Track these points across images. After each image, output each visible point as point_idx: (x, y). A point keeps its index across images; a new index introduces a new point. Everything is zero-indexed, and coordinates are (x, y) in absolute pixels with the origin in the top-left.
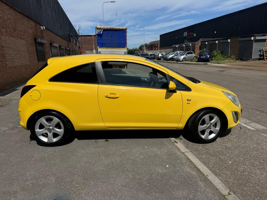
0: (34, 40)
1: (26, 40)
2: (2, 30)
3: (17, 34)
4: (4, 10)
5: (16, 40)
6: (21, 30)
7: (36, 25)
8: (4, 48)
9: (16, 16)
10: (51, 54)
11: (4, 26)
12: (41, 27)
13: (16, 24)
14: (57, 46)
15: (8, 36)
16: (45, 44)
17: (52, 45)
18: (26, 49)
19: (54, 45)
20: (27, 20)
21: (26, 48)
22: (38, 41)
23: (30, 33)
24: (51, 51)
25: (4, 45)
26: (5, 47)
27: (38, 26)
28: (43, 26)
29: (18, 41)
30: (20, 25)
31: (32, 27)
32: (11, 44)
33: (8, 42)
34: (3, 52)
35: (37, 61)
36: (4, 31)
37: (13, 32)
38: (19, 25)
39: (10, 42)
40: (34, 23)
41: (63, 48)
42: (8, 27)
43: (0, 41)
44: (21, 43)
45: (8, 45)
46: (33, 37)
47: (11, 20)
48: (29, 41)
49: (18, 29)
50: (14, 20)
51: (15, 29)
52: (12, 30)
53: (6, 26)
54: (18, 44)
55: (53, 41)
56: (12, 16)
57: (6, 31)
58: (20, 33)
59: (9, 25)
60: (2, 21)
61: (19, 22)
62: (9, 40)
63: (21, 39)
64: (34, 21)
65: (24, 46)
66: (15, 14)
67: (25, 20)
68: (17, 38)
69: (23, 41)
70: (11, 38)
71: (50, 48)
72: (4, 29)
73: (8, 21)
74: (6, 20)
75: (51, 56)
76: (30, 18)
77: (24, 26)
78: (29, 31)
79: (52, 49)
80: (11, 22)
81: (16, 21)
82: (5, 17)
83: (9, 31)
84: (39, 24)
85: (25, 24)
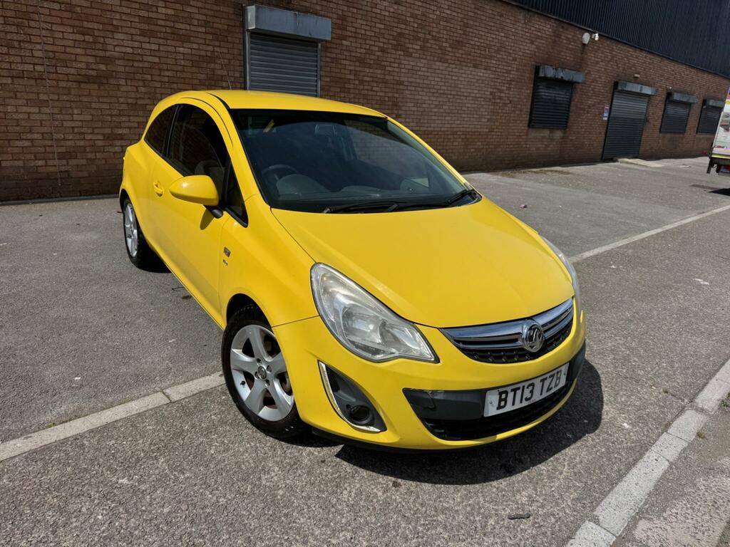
0: (534, 71)
1: (496, 71)
2: (410, 46)
3: (464, 56)
5: (454, 70)
6: (485, 45)
7: (561, 30)
8: (402, 87)
9: (476, 11)
10: (606, 115)
11: (420, 35)
12: (583, 35)
13: (468, 29)
14: (647, 90)
15: (425, 59)
16: (578, 83)
17: (620, 88)
18: (488, 93)
19: (628, 89)
20: (521, 17)
21: (490, 90)
22: (542, 75)
23: (521, 54)
24: (611, 108)
25: (402, 79)
26: (405, 83)
27: (569, 33)
28: (591, 33)
29: (461, 71)
30: (483, 34)
31: (538, 37)
32: (430, 78)
33: (420, 73)
34: (397, 95)
35: (527, 128)
36: (418, 47)
37: (449, 49)
38: (481, 33)
39: (429, 74)
40: (554, 25)
41: (684, 100)
42: (435, 38)
43: (397, 70)
44: (470, 76)
45: (418, 81)
46: (533, 63)
47: (453, 21)
48: (508, 72)
49: (472, 42)
50: (465, 21)
51: (459, 42)
52: (447, 45)
53: (428, 37)
54: (461, 79)
55: (636, 75)
56: (459, 11)
57: (422, 48)
58: (479, 51)
59: (439, 33)
60: (416, 25)
61: (483, 25)
62: (426, 69)
63: (474, 67)
64: (553, 21)
65: (483, 85)
66: (473, 6)
67: (512, 18)
68: (460, 65)
69: (481, 73)
70: (438, 63)
71: (610, 95)
72: (419, 43)
73: (441, 23)
74: (433, 22)
75: (606, 119)
76: (537, 13)
77: (503, 35)
78: (522, 47)
79: (614, 101)
80: (452, 26)
81: (471, 22)
82: (431, 16)
83: (437, 47)
84: (576, 26)
85: (507, 28)
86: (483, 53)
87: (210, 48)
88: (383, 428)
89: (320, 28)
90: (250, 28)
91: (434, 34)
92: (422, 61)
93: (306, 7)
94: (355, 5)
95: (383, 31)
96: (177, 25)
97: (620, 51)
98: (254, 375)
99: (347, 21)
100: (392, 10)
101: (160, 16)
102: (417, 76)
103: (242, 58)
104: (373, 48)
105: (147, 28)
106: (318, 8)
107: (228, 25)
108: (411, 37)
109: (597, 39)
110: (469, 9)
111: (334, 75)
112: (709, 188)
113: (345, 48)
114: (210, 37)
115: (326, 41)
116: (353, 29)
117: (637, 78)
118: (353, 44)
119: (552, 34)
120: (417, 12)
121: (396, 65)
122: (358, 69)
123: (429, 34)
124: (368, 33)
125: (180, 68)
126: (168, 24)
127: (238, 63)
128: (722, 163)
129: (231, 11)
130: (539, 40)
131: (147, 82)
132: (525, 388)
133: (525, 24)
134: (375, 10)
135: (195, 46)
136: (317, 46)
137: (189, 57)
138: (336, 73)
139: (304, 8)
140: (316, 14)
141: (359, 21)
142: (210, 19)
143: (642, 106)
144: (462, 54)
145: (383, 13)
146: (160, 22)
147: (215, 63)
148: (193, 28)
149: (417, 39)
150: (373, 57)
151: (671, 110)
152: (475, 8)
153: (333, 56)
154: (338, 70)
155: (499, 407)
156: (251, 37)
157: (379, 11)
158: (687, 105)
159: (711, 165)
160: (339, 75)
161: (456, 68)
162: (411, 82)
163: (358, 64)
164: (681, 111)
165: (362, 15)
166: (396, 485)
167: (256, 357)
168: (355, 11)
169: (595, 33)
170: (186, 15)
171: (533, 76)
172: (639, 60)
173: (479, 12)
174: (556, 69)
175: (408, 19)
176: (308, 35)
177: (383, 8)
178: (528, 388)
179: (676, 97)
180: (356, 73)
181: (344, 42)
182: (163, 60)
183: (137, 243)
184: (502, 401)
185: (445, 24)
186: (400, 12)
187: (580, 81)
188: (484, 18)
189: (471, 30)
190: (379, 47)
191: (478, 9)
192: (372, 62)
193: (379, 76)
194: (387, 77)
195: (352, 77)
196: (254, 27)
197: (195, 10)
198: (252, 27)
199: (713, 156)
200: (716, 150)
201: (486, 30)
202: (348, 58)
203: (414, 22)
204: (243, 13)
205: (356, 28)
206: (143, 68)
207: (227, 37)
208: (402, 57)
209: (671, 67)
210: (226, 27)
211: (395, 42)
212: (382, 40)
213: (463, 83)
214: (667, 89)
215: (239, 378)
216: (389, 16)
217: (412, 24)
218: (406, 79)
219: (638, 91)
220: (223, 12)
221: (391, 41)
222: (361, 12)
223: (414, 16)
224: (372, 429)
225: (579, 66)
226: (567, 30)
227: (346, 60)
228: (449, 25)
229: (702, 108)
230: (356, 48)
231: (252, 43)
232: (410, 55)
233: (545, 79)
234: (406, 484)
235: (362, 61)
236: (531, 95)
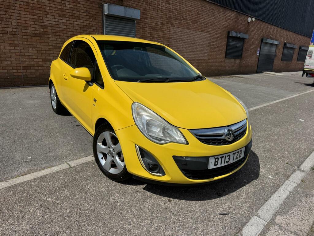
0: (227, 33)
1: (211, 34)
2: (174, 22)
3: (197, 27)
4: (185, 2)
5: (193, 33)
6: (206, 22)
7: (239, 16)
8: (171, 40)
9: (202, 7)
10: (258, 53)
11: (178, 17)
12: (248, 19)
13: (199, 15)
14: (276, 42)
15: (181, 28)
16: (246, 39)
17: (264, 41)
19: (267, 42)
20: (222, 10)
21: (208, 42)
22: (231, 35)
23: (222, 26)
24: (260, 50)
25: (171, 36)
26: (172, 38)
27: (242, 18)
28: (252, 18)
29: (196, 33)
30: (205, 17)
32: (183, 36)
33: (178, 34)
35: (224, 58)
36: (178, 23)
37: (191, 24)
39: (182, 34)
40: (236, 14)
41: (291, 47)
42: (185, 19)
43: (168, 32)
44: (200, 36)
45: (177, 37)
46: (227, 30)
47: (192, 12)
48: (216, 34)
49: (201, 21)
50: (198, 12)
51: (195, 21)
52: (190, 22)
53: (182, 18)
54: (196, 37)
55: (271, 36)
56: (195, 7)
57: (179, 23)
58: (203, 25)
59: (186, 17)
60: (177, 13)
61: (205, 14)
62: (181, 32)
63: (202, 32)
64: (235, 12)
65: (206, 39)
66: (201, 5)
67: (218, 11)
68: (196, 31)
69: (205, 34)
70: (186, 30)
71: (260, 44)
72: (178, 21)
73: (188, 12)
74: (184, 12)
75: (258, 55)
76: (228, 9)
77: (214, 18)
78: (222, 23)
79: (262, 47)
80: (192, 14)
81: (200, 12)
82: (183, 9)
83: (186, 23)
84: (245, 15)
85: (215, 15)
86: (206, 25)
87: (88, 22)
88: (164, 174)
89: (136, 14)
90: (105, 14)
91: (184, 17)
92: (179, 28)
93: (129, 5)
94: (151, 5)
95: (163, 16)
96: (74, 12)
97: (264, 26)
98: (107, 154)
99: (147, 11)
100: (166, 7)
101: (67, 8)
102: (177, 35)
103: (102, 27)
104: (158, 23)
105: (61, 13)
106: (135, 5)
107: (96, 12)
108: (175, 19)
109: (254, 20)
110: (199, 7)
111: (141, 34)
112: (303, 83)
113: (146, 23)
114: (88, 17)
115: (138, 19)
116: (150, 15)
117: (271, 37)
118: (150, 21)
119: (235, 18)
120: (177, 8)
121: (168, 30)
122: (151, 32)
123: (182, 17)
124: (156, 16)
125: (75, 31)
126: (70, 11)
127: (100, 29)
128: (309, 72)
129: (98, 6)
130: (229, 20)
131: (61, 37)
132: (226, 156)
133: (223, 13)
134: (159, 7)
135: (82, 21)
136: (134, 22)
137: (79, 26)
138: (142, 33)
139: (128, 5)
140: (134, 8)
141: (152, 11)
142: (88, 10)
143: (273, 49)
144: (196, 26)
145: (163, 8)
146: (68, 11)
147: (90, 28)
148: (81, 14)
149: (177, 19)
150: (158, 27)
151: (286, 51)
152: (202, 6)
153: (141, 26)
154: (143, 32)
155: (215, 165)
156: (106, 18)
157: (161, 7)
158: (293, 49)
159: (304, 73)
160: (143, 34)
161: (194, 32)
162: (175, 38)
163: (152, 30)
164: (291, 52)
165: (154, 9)
166: (169, 201)
167: (108, 146)
168: (150, 7)
169: (253, 18)
170: (78, 8)
171: (227, 36)
172: (272, 29)
173: (203, 8)
174: (237, 33)
175: (173, 11)
176: (130, 17)
177: (162, 6)
178: (227, 157)
179: (288, 45)
180: (151, 33)
181: (146, 20)
182: (68, 27)
183: (56, 103)
184: (216, 162)
185: (189, 13)
186: (170, 7)
187: (247, 38)
188: (206, 10)
189: (200, 16)
190: (161, 22)
191: (203, 7)
192: (158, 29)
193: (161, 35)
194: (164, 35)
195: (149, 35)
196: (107, 13)
197: (82, 6)
198: (106, 13)
199: (304, 69)
200: (306, 67)
201: (207, 16)
202: (147, 27)
203: (176, 12)
204: (102, 7)
205: (151, 14)
206: (59, 30)
207: (95, 17)
208: (170, 27)
209: (285, 33)
210: (95, 13)
211: (168, 21)
212: (162, 19)
213: (197, 38)
214: (284, 42)
215: (100, 156)
216: (165, 9)
217: (175, 13)
218: (172, 37)
219: (272, 43)
220: (94, 6)
221: (166, 20)
222: (153, 7)
223: (176, 9)
224: (159, 174)
225: (246, 31)
226: (241, 16)
227: (147, 28)
228: (190, 13)
229: (299, 50)
230: (151, 23)
231: (106, 20)
232: (174, 26)
233: (232, 37)
234: (174, 201)
235: (153, 29)
236: (226, 44)
